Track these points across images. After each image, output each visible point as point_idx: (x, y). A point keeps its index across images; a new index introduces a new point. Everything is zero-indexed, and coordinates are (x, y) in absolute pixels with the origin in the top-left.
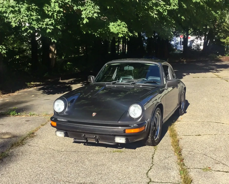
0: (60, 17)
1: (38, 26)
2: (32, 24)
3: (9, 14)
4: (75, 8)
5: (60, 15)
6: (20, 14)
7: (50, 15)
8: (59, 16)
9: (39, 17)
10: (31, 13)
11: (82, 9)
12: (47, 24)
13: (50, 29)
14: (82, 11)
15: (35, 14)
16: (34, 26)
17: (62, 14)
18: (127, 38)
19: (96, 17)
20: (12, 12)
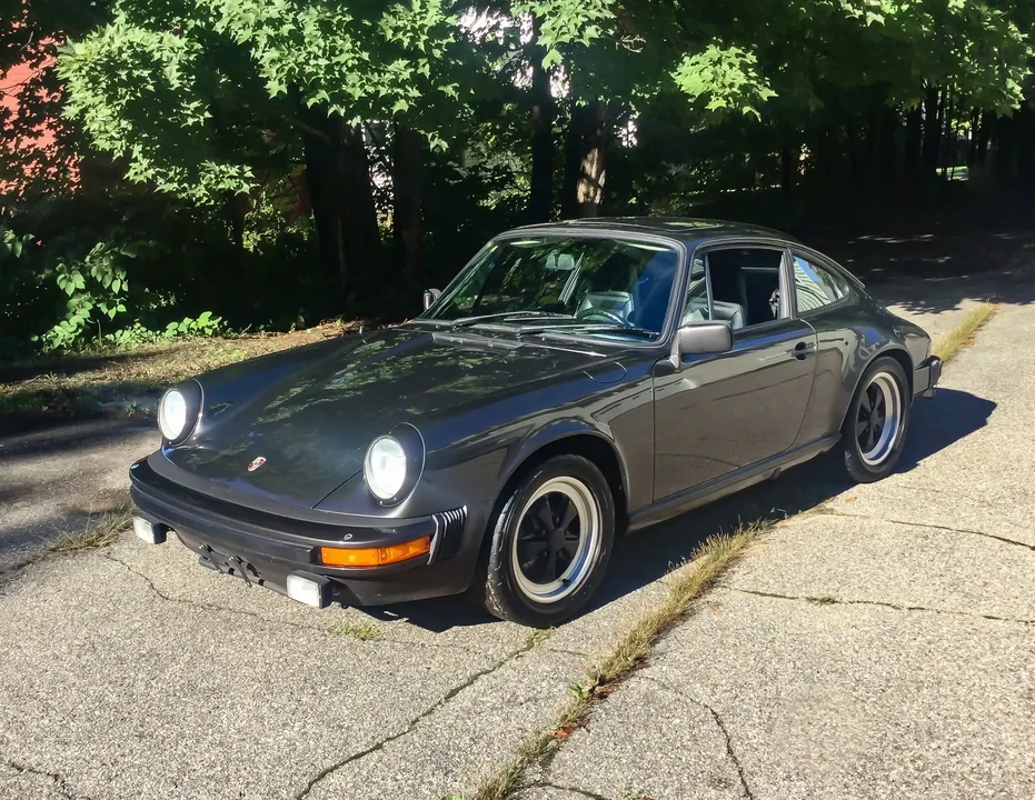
0: (442, 50)
1: (365, 91)
2: (346, 84)
3: (264, 52)
5: (445, 42)
6: (299, 50)
7: (406, 44)
8: (439, 46)
9: (365, 56)
10: (334, 41)
12: (394, 83)
13: (406, 98)
15: (348, 46)
16: (350, 90)
17: (452, 40)
19: (591, 39)
20: (274, 42)
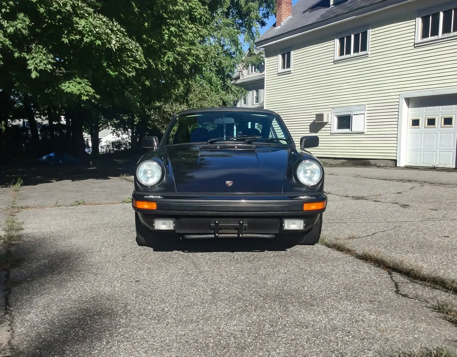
4: (16, 55)
11: (28, 57)
14: (28, 60)
18: (93, 101)
19: (50, 69)
